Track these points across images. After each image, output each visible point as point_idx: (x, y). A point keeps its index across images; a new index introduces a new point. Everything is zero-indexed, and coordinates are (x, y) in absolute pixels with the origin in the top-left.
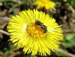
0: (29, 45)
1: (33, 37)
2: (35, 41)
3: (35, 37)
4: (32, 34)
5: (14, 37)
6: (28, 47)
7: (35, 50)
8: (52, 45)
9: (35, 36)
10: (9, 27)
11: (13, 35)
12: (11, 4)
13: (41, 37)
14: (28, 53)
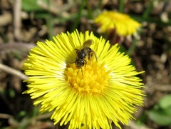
0: (65, 107)
1: (77, 90)
2: (79, 100)
3: (82, 92)
4: (75, 84)
5: (35, 86)
6: (62, 111)
7: (77, 120)
8: (117, 112)
9: (80, 89)
10: (29, 65)
11: (33, 82)
12: (46, 17)
13: (94, 93)
14: (61, 124)
